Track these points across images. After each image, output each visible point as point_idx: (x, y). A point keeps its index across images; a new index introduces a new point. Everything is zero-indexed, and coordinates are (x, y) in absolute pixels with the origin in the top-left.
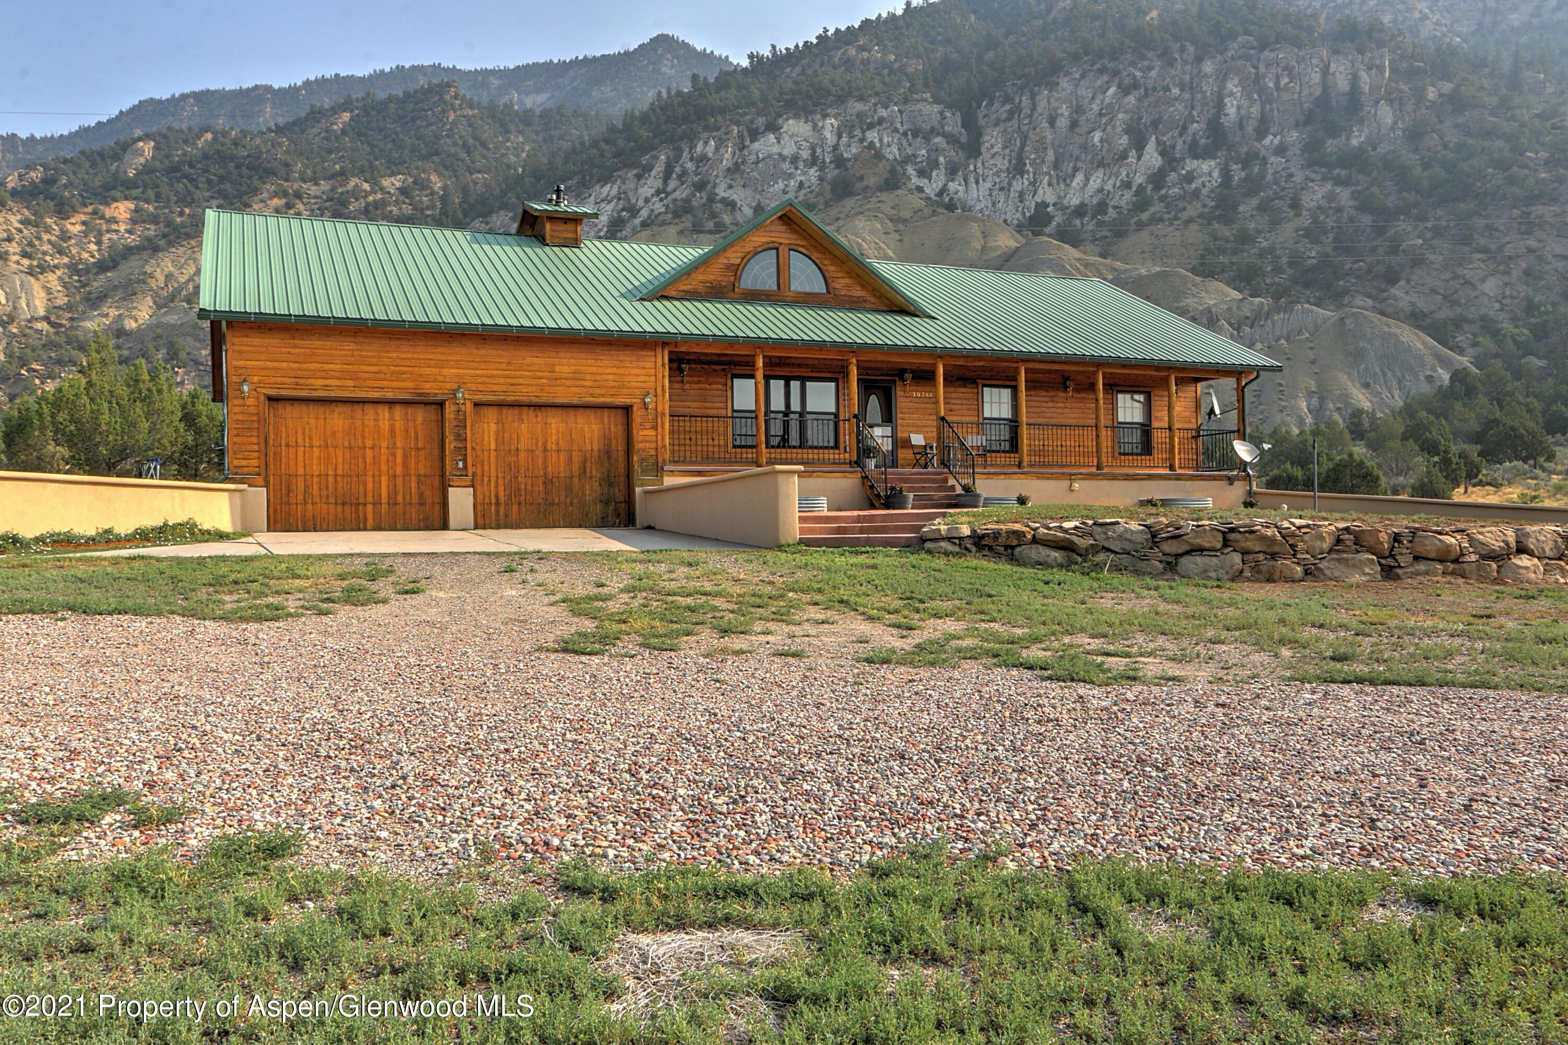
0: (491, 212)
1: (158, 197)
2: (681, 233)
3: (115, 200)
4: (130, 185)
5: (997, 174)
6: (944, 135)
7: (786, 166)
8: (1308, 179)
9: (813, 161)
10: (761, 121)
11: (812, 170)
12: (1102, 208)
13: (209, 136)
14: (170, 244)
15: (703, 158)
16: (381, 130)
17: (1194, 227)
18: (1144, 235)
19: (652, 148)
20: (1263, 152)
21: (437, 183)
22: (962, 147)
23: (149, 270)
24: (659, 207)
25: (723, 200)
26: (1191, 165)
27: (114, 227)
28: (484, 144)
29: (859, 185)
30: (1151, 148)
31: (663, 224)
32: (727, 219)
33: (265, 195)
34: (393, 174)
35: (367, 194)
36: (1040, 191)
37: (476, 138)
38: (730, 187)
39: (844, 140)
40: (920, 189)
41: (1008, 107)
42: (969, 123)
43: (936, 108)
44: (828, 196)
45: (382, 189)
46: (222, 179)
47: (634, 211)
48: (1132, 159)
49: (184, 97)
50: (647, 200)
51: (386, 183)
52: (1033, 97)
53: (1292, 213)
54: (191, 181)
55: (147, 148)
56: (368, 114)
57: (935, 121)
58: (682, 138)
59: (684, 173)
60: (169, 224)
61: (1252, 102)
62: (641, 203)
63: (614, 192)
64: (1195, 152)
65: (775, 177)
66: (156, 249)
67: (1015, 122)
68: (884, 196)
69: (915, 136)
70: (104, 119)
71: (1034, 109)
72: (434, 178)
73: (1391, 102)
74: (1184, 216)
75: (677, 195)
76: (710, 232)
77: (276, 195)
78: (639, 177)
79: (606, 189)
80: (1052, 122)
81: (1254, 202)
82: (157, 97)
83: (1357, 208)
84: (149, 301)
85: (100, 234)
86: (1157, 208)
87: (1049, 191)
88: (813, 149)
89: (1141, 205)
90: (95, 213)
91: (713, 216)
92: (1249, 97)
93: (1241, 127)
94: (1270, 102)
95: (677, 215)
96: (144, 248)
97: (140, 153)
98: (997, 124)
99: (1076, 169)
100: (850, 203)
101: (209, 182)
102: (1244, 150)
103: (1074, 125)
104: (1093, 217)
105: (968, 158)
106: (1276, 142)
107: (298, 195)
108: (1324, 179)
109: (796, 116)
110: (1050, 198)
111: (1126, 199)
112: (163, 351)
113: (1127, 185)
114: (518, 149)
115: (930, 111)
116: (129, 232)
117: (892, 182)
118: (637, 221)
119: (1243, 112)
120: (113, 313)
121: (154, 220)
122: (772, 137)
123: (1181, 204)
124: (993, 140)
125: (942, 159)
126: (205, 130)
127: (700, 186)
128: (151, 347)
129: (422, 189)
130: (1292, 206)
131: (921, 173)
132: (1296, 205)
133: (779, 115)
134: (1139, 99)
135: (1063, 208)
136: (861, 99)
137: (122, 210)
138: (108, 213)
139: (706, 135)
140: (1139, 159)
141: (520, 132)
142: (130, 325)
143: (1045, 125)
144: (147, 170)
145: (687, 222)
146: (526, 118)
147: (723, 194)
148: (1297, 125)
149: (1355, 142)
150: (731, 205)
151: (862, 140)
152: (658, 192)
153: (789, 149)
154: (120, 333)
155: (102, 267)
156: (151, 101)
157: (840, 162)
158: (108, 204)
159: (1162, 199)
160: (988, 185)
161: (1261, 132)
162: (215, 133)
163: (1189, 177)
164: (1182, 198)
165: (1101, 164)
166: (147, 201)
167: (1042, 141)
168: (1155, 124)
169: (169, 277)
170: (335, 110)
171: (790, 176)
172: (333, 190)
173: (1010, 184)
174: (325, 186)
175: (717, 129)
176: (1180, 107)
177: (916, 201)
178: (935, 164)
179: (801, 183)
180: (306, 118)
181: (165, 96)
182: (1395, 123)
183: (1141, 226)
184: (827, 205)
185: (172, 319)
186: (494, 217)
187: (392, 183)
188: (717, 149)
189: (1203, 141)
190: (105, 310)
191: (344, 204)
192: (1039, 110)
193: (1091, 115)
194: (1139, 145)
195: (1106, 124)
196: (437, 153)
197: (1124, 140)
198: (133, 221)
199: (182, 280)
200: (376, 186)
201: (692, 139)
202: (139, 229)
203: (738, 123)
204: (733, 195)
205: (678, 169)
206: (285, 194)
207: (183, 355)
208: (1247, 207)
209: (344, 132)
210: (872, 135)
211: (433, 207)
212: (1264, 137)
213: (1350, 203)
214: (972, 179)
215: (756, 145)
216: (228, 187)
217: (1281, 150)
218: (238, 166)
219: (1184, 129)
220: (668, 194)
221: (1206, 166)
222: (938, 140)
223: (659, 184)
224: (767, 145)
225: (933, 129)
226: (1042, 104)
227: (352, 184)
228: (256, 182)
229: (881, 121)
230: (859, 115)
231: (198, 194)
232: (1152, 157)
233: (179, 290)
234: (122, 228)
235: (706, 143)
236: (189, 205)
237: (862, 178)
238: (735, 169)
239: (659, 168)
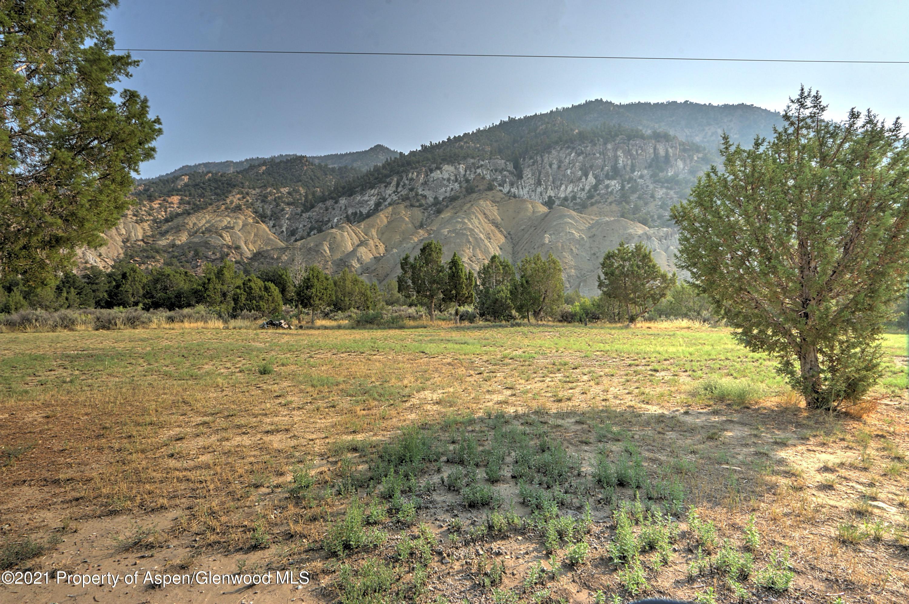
0: (326, 200)
1: (190, 195)
2: (406, 207)
3: (173, 195)
4: (178, 190)
5: (530, 185)
6: (507, 171)
7: (445, 182)
8: (655, 187)
9: (456, 180)
10: (434, 166)
11: (456, 184)
12: (574, 198)
13: (210, 175)
14: (195, 211)
15: (412, 179)
16: (278, 173)
17: (613, 205)
18: (595, 208)
19: (390, 176)
20: (634, 178)
21: (302, 191)
22: (515, 176)
23: (186, 221)
24: (395, 198)
25: (421, 195)
26: (607, 182)
27: (172, 205)
28: (318, 178)
29: (476, 189)
30: (590, 176)
31: (398, 203)
32: (423, 202)
33: (234, 193)
34: (285, 187)
35: (275, 194)
36: (548, 192)
37: (315, 176)
38: (423, 190)
39: (468, 172)
40: (501, 191)
41: (532, 161)
42: (517, 166)
43: (503, 161)
44: (464, 193)
45: (281, 192)
46: (216, 188)
47: (385, 200)
48: (584, 179)
49: (200, 165)
50: (390, 195)
51: (282, 190)
52: (542, 157)
53: (652, 200)
54: (203, 189)
55: (186, 179)
56: (272, 167)
57: (503, 166)
58: (402, 172)
59: (405, 185)
60: (194, 204)
61: (628, 159)
62: (387, 196)
63: (376, 192)
64: (608, 177)
65: (441, 186)
66: (189, 214)
67: (536, 166)
68: (488, 193)
69: (496, 171)
70: (169, 173)
71: (543, 161)
72: (301, 189)
73: (681, 160)
74: (609, 200)
75: (402, 193)
76: (417, 207)
77: (238, 193)
78: (386, 187)
79: (373, 191)
80: (550, 166)
81: (636, 196)
82: (189, 165)
83: (678, 198)
84: (186, 233)
85: (166, 208)
86: (597, 198)
87: (552, 192)
88: (456, 176)
89: (590, 197)
90: (164, 200)
91: (418, 201)
92: (627, 158)
93: (625, 169)
94: (635, 159)
95: (403, 200)
96: (184, 213)
97: (183, 180)
98: (529, 167)
99: (561, 184)
100: (474, 195)
101: (211, 189)
102: (627, 177)
103: (559, 167)
104: (572, 201)
105: (518, 179)
106: (639, 174)
107: (247, 194)
108: (662, 187)
109: (448, 164)
110: (553, 194)
111: (583, 195)
112: (192, 252)
113: (583, 190)
114: (331, 181)
115: (501, 163)
116: (178, 208)
117: (490, 188)
118: (386, 203)
119: (625, 163)
120: (171, 238)
121: (189, 203)
122: (438, 172)
123: (606, 197)
124: (527, 173)
125: (507, 180)
126: (208, 172)
127: (411, 190)
128: (187, 251)
129: (297, 192)
130: (651, 197)
131: (500, 185)
132: (653, 196)
133: (441, 164)
134: (584, 158)
135: (559, 198)
136: (473, 158)
137: (175, 199)
138: (170, 200)
139: (412, 171)
140: (586, 180)
141: (331, 175)
142: (178, 242)
143: (548, 167)
144: (186, 185)
145: (408, 203)
146: (333, 170)
147: (420, 193)
148: (646, 168)
149: (669, 174)
150: (425, 197)
151: (475, 173)
152: (394, 192)
153: (446, 176)
154: (174, 246)
155: (167, 221)
156: (187, 166)
157: (467, 181)
158: (169, 197)
159: (598, 194)
160: (527, 189)
161: (633, 171)
162: (212, 174)
163: (607, 187)
164: (607, 194)
165: (572, 182)
166: (186, 196)
167: (547, 173)
168: (591, 167)
169: (194, 224)
170: (259, 166)
171: (447, 186)
172: (261, 192)
173: (536, 189)
174: (258, 190)
175: (417, 168)
176: (600, 161)
177: (500, 194)
178: (505, 182)
179: (452, 189)
180: (248, 169)
181: (193, 164)
182: (684, 167)
183: (592, 204)
184: (465, 196)
185: (196, 240)
186: (327, 202)
187: (285, 190)
188: (417, 176)
189: (610, 173)
190: (168, 237)
191: (266, 197)
192: (545, 161)
193: (566, 164)
194: (586, 176)
195: (572, 167)
196: (300, 181)
197: (580, 173)
198: (180, 203)
199: (200, 225)
200: (278, 191)
201: (407, 172)
202: (182, 207)
203: (425, 167)
204: (425, 193)
205: (402, 184)
206: (242, 193)
207: (201, 254)
208: (634, 197)
209: (263, 173)
210: (479, 171)
211: (301, 199)
212: (634, 172)
213: (675, 196)
214: (520, 187)
215: (432, 175)
216: (218, 191)
217: (641, 177)
218: (223, 184)
219: (602, 169)
220: (398, 193)
221: (613, 182)
222: (505, 173)
223: (394, 189)
224: (437, 174)
225: (503, 169)
226: (546, 160)
227: (269, 190)
228: (230, 188)
229: (482, 166)
230: (473, 164)
231: (206, 194)
232: (591, 179)
233: (199, 229)
234: (175, 206)
235: (413, 174)
236: (203, 198)
237: (477, 186)
238: (425, 183)
239: (394, 183)
